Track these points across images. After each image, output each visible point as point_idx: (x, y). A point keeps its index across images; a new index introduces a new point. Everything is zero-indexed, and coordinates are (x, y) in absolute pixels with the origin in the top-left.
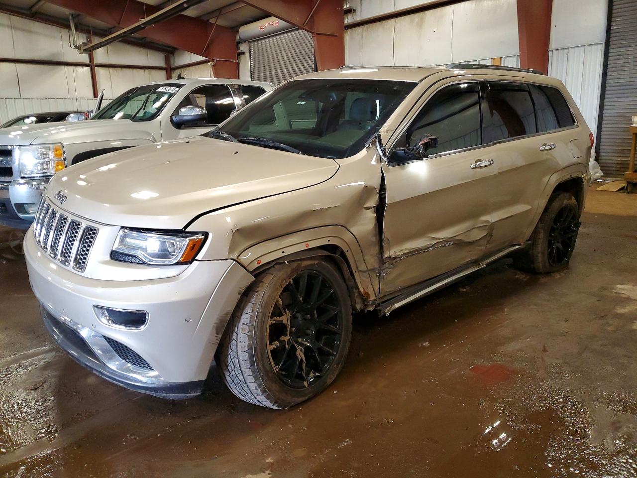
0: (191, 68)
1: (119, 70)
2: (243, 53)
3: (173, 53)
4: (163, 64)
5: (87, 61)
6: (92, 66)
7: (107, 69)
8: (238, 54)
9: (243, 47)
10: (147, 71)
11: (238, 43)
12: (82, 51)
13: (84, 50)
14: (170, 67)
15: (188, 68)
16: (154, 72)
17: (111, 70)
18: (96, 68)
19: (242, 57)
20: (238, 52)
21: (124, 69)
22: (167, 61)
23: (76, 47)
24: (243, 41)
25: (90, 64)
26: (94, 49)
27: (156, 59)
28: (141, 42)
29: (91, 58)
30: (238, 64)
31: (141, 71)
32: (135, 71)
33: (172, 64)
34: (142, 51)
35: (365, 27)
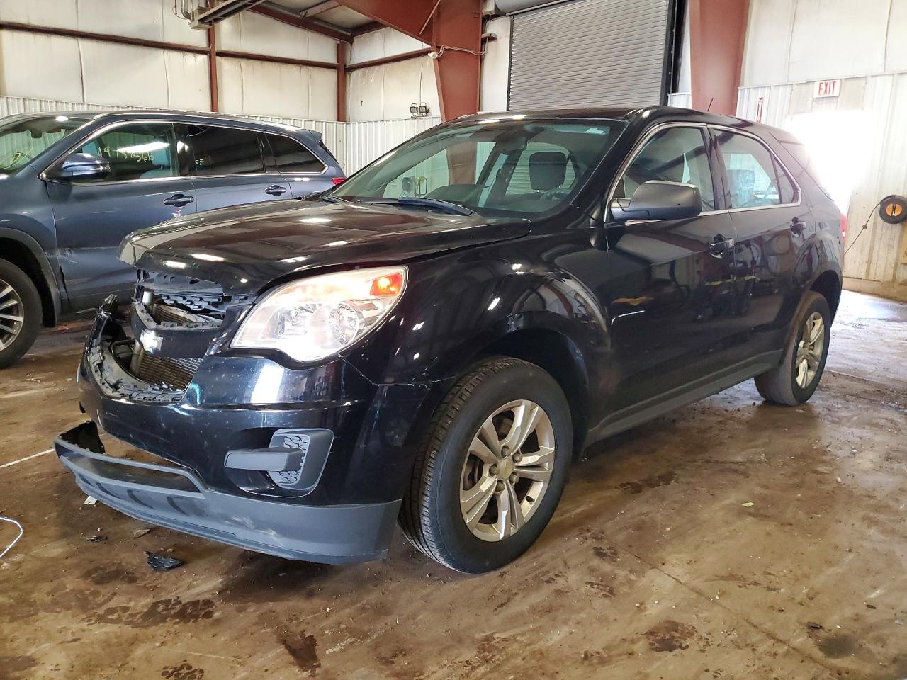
0: (383, 66)
1: (257, 63)
2: (492, 38)
3: (351, 40)
4: (332, 59)
5: (203, 44)
6: (213, 53)
7: (236, 60)
8: (484, 41)
9: (495, 28)
10: (305, 69)
11: (486, 18)
12: (196, 23)
13: (199, 20)
14: (345, 66)
15: (377, 68)
16: (316, 71)
17: (244, 62)
18: (218, 57)
19: (490, 46)
20: (484, 36)
21: (267, 64)
22: (341, 52)
23: (187, 16)
24: (498, 14)
25: (209, 49)
26: (217, 20)
27: (323, 49)
28: (298, 17)
29: (211, 37)
30: (482, 59)
31: (295, 68)
32: (284, 67)
33: (348, 59)
34: (300, 33)
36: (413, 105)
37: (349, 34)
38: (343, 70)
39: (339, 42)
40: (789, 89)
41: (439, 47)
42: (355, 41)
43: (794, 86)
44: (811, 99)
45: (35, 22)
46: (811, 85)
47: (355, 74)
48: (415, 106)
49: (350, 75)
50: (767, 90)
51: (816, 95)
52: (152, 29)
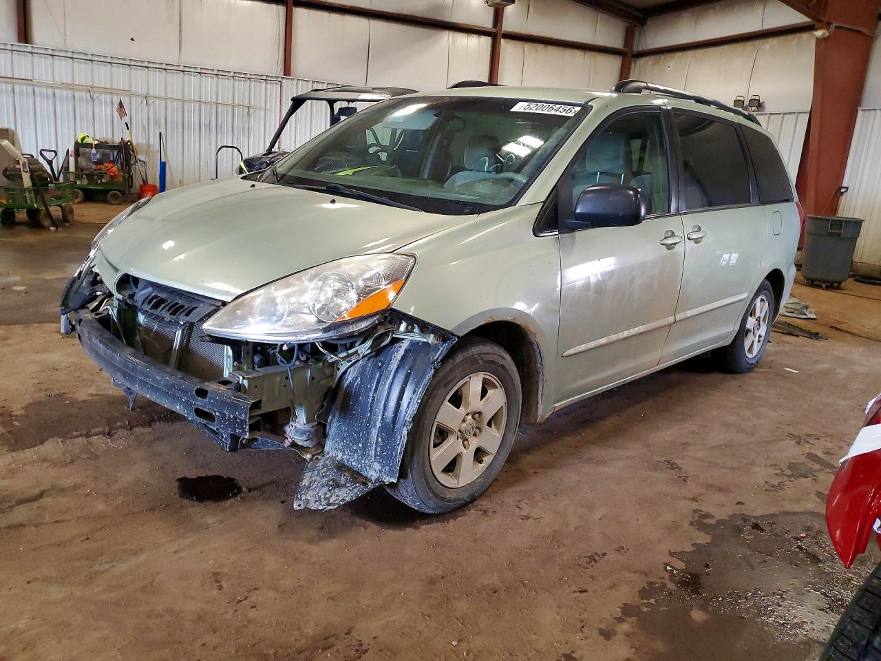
36: (738, 98)
37: (641, 15)
38: (628, 55)
39: (628, 25)
41: (829, 24)
42: (649, 23)
47: (642, 61)
48: (742, 99)
49: (635, 62)
52: (442, 7)
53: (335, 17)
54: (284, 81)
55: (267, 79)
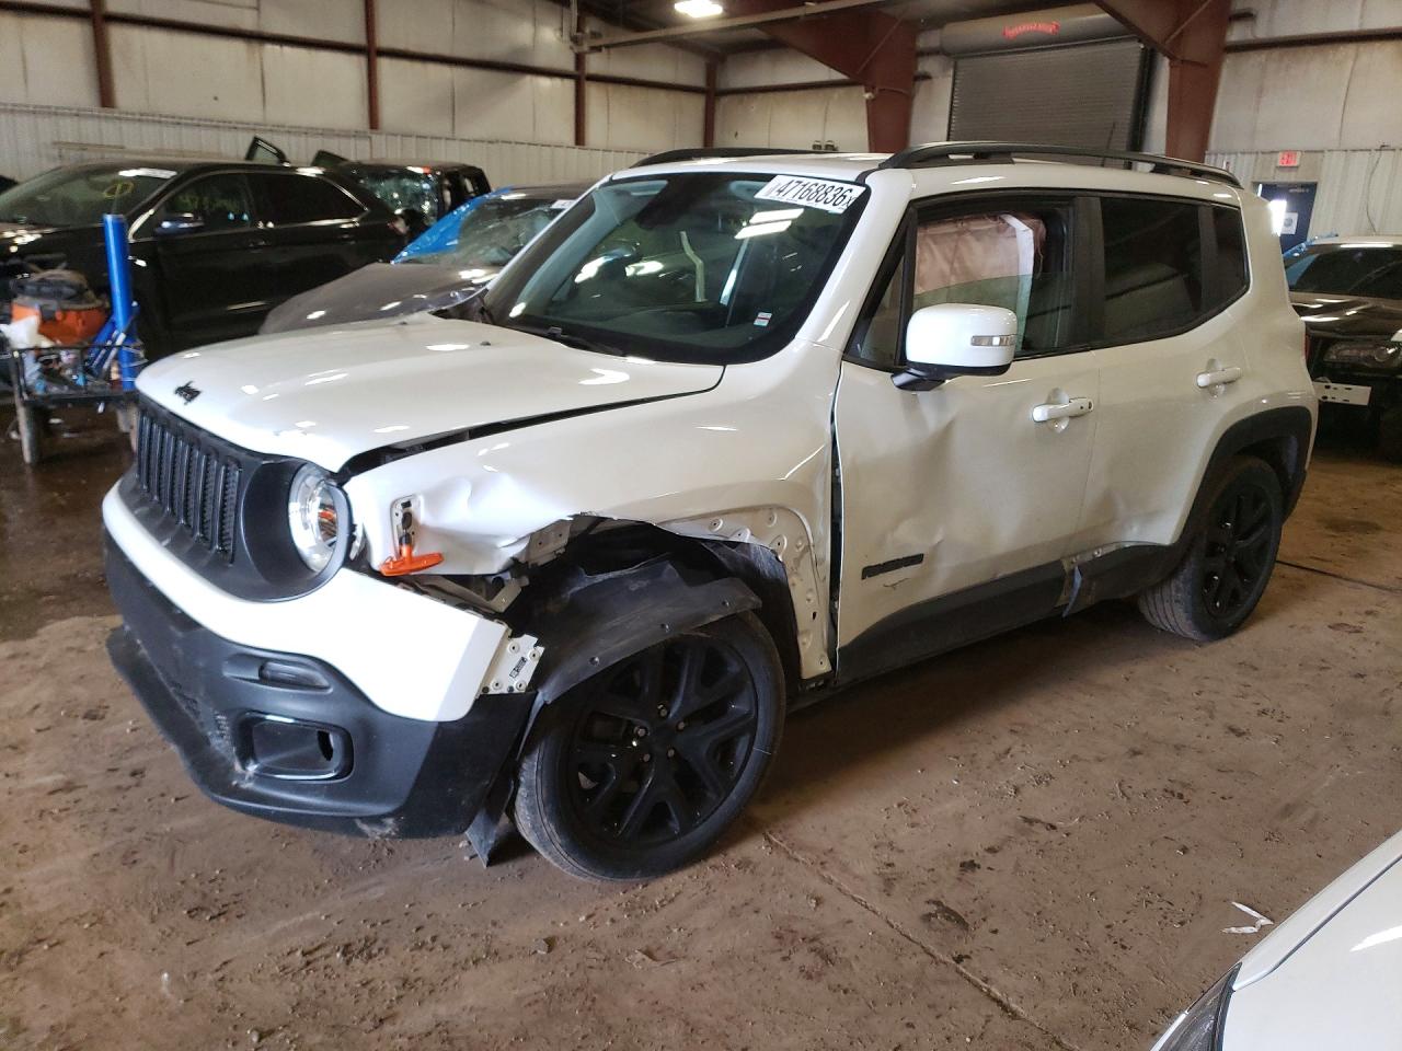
0: (771, 95)
1: (624, 88)
2: (926, 77)
3: (724, 61)
4: (700, 82)
5: (570, 66)
6: (580, 78)
7: (602, 85)
8: (916, 79)
10: (673, 95)
11: (919, 54)
14: (715, 90)
15: (760, 96)
16: (684, 96)
17: (611, 87)
18: (586, 83)
19: (923, 86)
20: (916, 73)
22: (711, 75)
24: (936, 52)
25: (576, 73)
27: (691, 74)
29: (580, 61)
30: (909, 98)
31: (662, 94)
33: (719, 83)
35: (1276, 53)
36: (817, 143)
37: (720, 51)
38: (712, 94)
39: (709, 63)
40: (1254, 156)
41: (874, 87)
42: (729, 61)
43: (1260, 155)
44: (1273, 166)
45: (413, 47)
46: (1274, 156)
47: (725, 100)
48: (820, 144)
49: (719, 101)
50: (1233, 157)
51: (1279, 164)
52: (523, 50)
53: (417, 66)
54: (374, 137)
55: (357, 135)
